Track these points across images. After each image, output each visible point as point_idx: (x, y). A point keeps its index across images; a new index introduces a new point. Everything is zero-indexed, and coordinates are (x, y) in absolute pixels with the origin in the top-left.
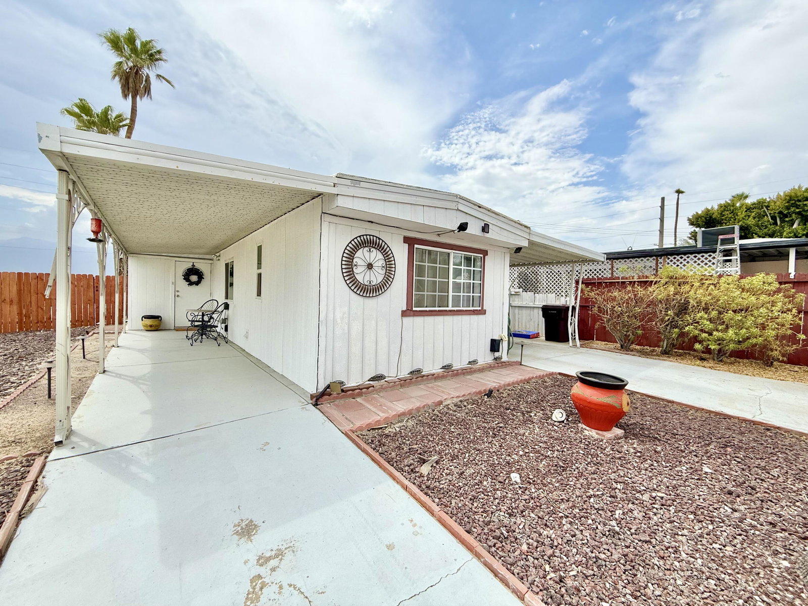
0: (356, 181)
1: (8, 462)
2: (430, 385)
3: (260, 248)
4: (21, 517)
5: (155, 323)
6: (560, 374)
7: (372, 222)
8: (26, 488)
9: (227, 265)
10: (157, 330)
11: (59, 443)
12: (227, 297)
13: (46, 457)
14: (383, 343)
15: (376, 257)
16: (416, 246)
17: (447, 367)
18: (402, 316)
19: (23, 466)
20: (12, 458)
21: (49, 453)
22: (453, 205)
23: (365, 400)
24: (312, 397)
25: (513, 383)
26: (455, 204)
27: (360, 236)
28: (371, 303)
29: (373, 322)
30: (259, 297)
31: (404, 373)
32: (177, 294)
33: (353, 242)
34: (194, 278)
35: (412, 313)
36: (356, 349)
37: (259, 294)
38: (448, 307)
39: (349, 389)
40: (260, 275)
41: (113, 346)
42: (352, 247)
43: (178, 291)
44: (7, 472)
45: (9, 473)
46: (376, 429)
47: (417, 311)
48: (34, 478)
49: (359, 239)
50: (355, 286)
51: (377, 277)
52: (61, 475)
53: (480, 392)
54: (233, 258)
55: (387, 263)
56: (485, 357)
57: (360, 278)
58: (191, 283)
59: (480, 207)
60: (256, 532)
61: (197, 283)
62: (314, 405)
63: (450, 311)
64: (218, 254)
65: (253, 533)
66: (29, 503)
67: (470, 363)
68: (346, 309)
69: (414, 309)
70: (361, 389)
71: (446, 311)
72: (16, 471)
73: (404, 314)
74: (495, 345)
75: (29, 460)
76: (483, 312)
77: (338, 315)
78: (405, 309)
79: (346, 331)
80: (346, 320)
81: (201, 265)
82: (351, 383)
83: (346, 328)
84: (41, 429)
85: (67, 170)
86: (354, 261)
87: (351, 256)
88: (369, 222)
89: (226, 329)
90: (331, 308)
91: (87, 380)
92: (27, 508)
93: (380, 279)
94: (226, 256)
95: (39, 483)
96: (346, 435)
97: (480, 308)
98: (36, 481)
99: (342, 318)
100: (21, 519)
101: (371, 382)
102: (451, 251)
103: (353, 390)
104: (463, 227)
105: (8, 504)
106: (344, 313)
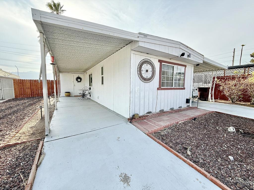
0: (145, 36)
1: (31, 142)
2: (168, 115)
3: (102, 68)
4: (37, 166)
5: (68, 94)
6: (216, 112)
7: (148, 54)
8: (38, 154)
9: (90, 75)
10: (69, 96)
11: (47, 135)
12: (90, 86)
13: (44, 140)
14: (151, 100)
15: (149, 67)
16: (163, 63)
17: (172, 109)
18: (157, 90)
19: (36, 144)
20: (32, 140)
21: (44, 139)
22: (178, 46)
23: (147, 121)
24: (128, 119)
25: (201, 115)
26: (179, 45)
27: (144, 59)
28: (147, 85)
29: (148, 92)
30: (102, 85)
31: (158, 111)
32: (74, 85)
33: (141, 62)
34: (79, 80)
35: (161, 89)
36: (142, 102)
37: (103, 83)
38: (172, 87)
39: (141, 116)
40: (103, 77)
41: (58, 101)
42: (141, 63)
43: (74, 84)
44: (31, 146)
45: (32, 146)
46: (158, 133)
47: (162, 88)
48: (40, 150)
49: (143, 60)
50: (142, 78)
51: (149, 75)
52: (49, 148)
53: (190, 119)
54: (92, 73)
55: (153, 70)
56: (184, 105)
57: (143, 75)
58: (78, 82)
59: (187, 47)
60: (130, 180)
61: (80, 82)
62: (130, 123)
63: (173, 88)
64: (86, 72)
65: (129, 181)
66: (40, 161)
67: (179, 107)
68: (139, 87)
69: (162, 87)
70: (145, 117)
71: (172, 88)
72: (34, 146)
73: (158, 89)
74: (188, 101)
75: (38, 141)
76: (184, 89)
77: (136, 89)
78: (158, 87)
79: (139, 96)
80: (139, 91)
81: (81, 76)
82: (141, 114)
83: (139, 94)
84: (40, 129)
85: (43, 32)
86: (142, 69)
87: (141, 67)
88: (147, 54)
89: (90, 96)
90: (134, 86)
91: (52, 112)
92: (39, 163)
93: (150, 75)
94: (89, 72)
95: (42, 152)
96: (148, 135)
97: (183, 87)
98: (41, 151)
99: (137, 91)
100: (37, 167)
101: (147, 114)
102: (174, 65)
103: (142, 117)
104: (183, 55)
105: (32, 160)
106: (138, 89)
